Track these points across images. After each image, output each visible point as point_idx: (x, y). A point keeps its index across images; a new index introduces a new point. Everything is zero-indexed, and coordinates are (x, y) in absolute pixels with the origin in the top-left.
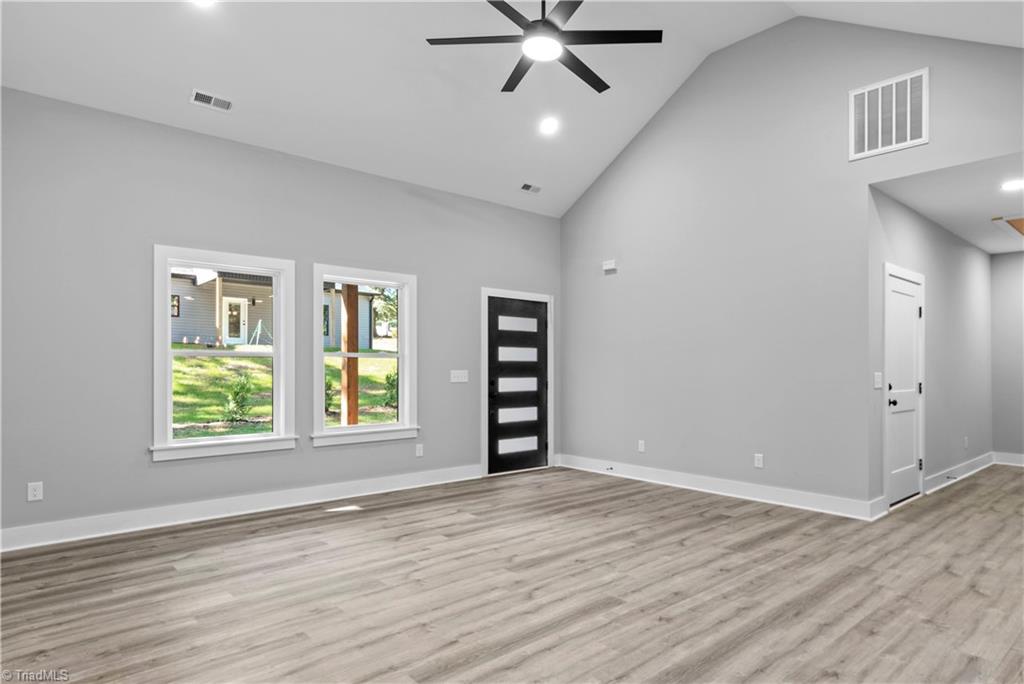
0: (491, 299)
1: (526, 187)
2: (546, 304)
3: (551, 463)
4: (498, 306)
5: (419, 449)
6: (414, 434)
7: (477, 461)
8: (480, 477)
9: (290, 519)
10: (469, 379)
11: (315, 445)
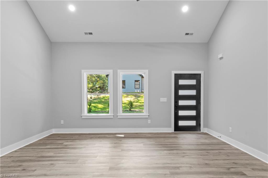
0: (175, 74)
1: (187, 34)
2: (200, 74)
3: (202, 131)
4: (178, 77)
5: (149, 121)
6: (147, 117)
7: (170, 127)
8: (171, 132)
9: (105, 136)
10: (167, 101)
11: (118, 118)
